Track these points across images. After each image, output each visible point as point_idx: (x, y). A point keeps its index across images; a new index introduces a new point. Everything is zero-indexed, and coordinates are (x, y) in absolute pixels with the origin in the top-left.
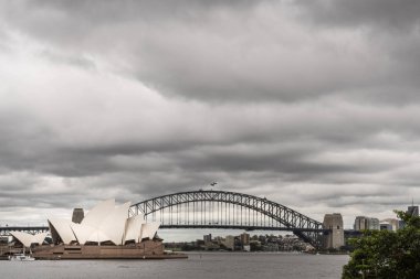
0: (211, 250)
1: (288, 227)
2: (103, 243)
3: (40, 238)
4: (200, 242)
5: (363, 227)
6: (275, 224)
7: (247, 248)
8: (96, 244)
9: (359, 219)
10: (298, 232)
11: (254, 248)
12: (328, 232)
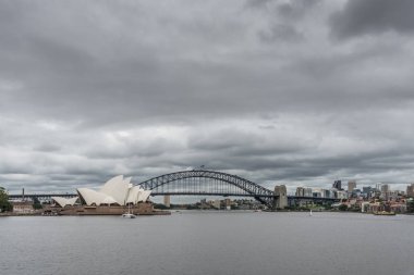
0: (205, 209)
1: (251, 194)
2: (112, 205)
3: (72, 201)
4: (198, 204)
5: (301, 195)
6: (242, 191)
7: (229, 207)
8: (106, 205)
9: (299, 189)
10: (257, 197)
11: (233, 207)
12: (276, 198)
